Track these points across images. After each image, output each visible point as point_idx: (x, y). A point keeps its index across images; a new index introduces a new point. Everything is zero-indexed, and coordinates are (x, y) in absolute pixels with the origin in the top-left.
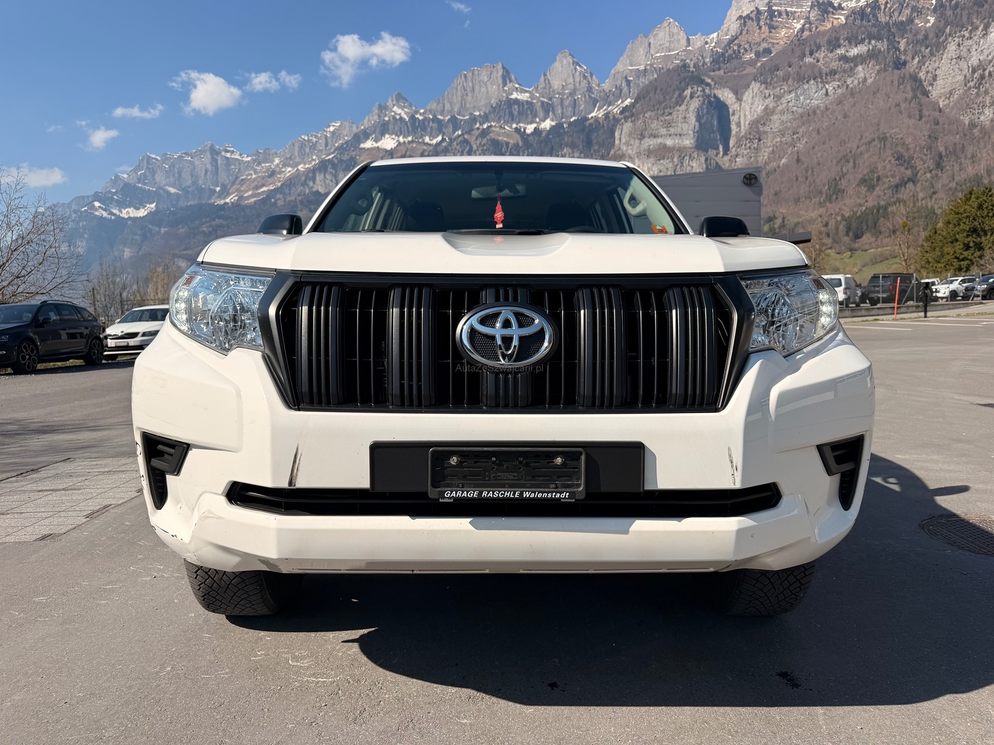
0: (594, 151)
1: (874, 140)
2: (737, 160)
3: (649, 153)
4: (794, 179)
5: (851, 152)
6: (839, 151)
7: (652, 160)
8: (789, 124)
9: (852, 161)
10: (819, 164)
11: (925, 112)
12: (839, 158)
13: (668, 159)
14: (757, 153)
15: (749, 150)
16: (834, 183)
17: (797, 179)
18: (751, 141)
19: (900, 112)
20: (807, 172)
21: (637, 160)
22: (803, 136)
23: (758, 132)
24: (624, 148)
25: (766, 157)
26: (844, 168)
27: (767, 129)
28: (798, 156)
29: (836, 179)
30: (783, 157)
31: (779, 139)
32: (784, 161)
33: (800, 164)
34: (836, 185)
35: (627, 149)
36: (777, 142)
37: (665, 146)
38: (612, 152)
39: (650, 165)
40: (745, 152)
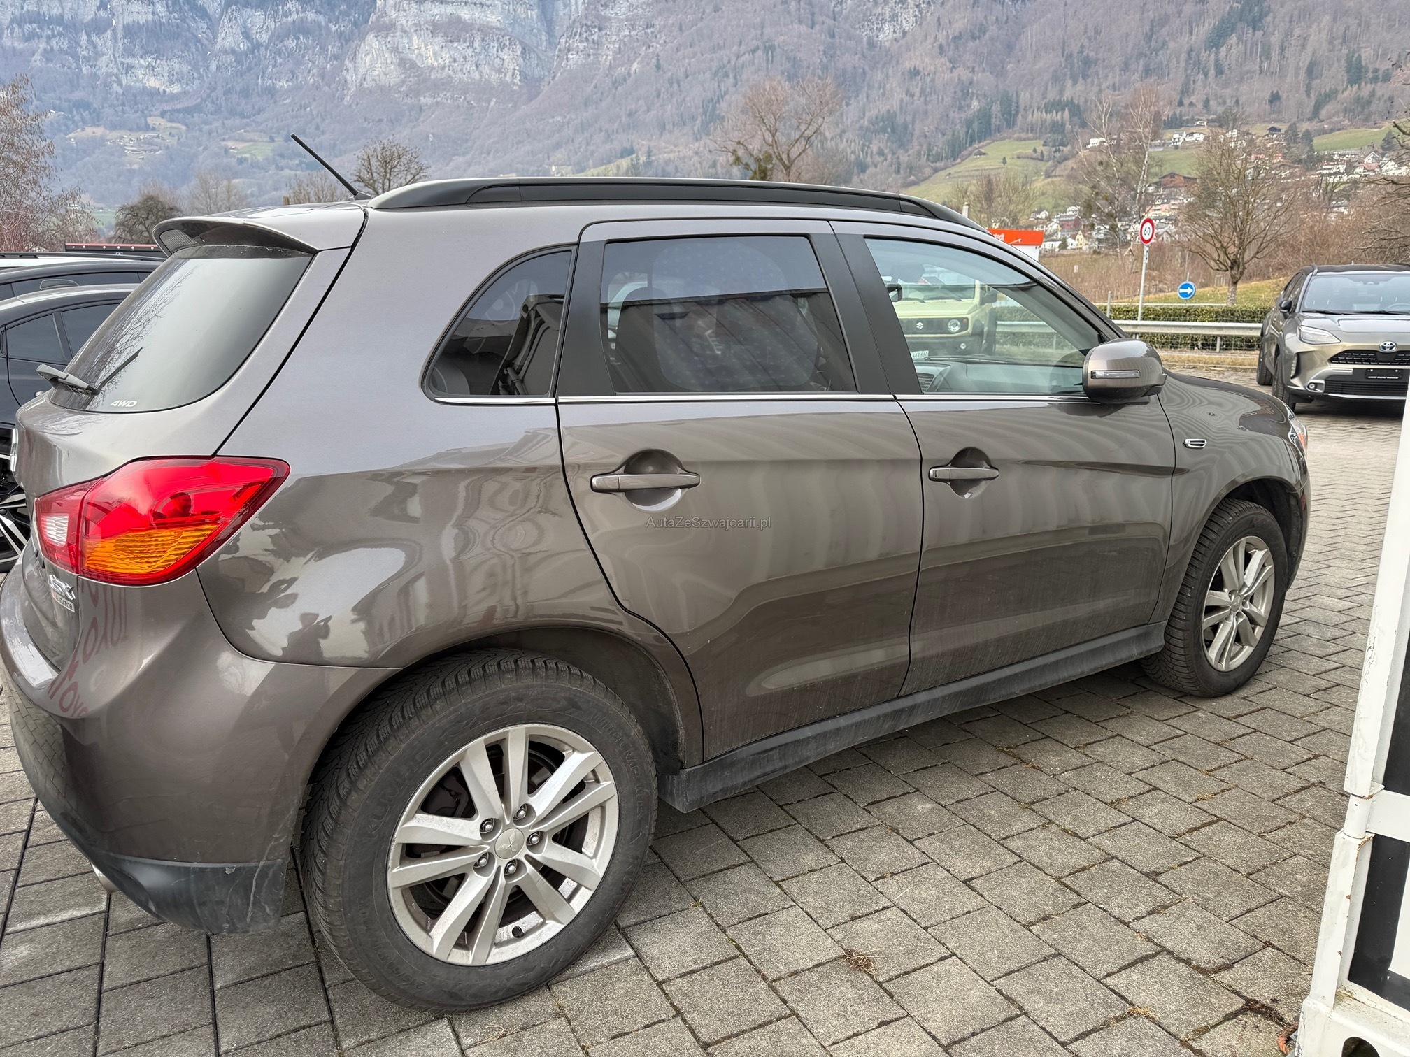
0: (340, 12)
1: (757, 48)
2: (570, 56)
3: (435, 28)
4: (655, 94)
5: (729, 62)
6: (712, 60)
7: (439, 39)
8: (641, 11)
9: (731, 76)
10: (687, 76)
11: (819, 19)
12: (714, 69)
13: (465, 42)
14: (598, 49)
15: (585, 44)
16: (711, 105)
17: (658, 96)
18: (589, 29)
19: (789, 13)
20: (671, 85)
21: (415, 37)
22: (660, 31)
23: (598, 16)
24: (393, 14)
25: (610, 57)
26: (722, 85)
27: (609, 13)
28: (658, 61)
29: (712, 100)
30: (634, 61)
31: (627, 32)
32: (635, 66)
33: (661, 73)
34: (714, 109)
35: (397, 17)
36: (625, 36)
37: (459, 19)
38: (373, 18)
39: (437, 48)
40: (581, 46)
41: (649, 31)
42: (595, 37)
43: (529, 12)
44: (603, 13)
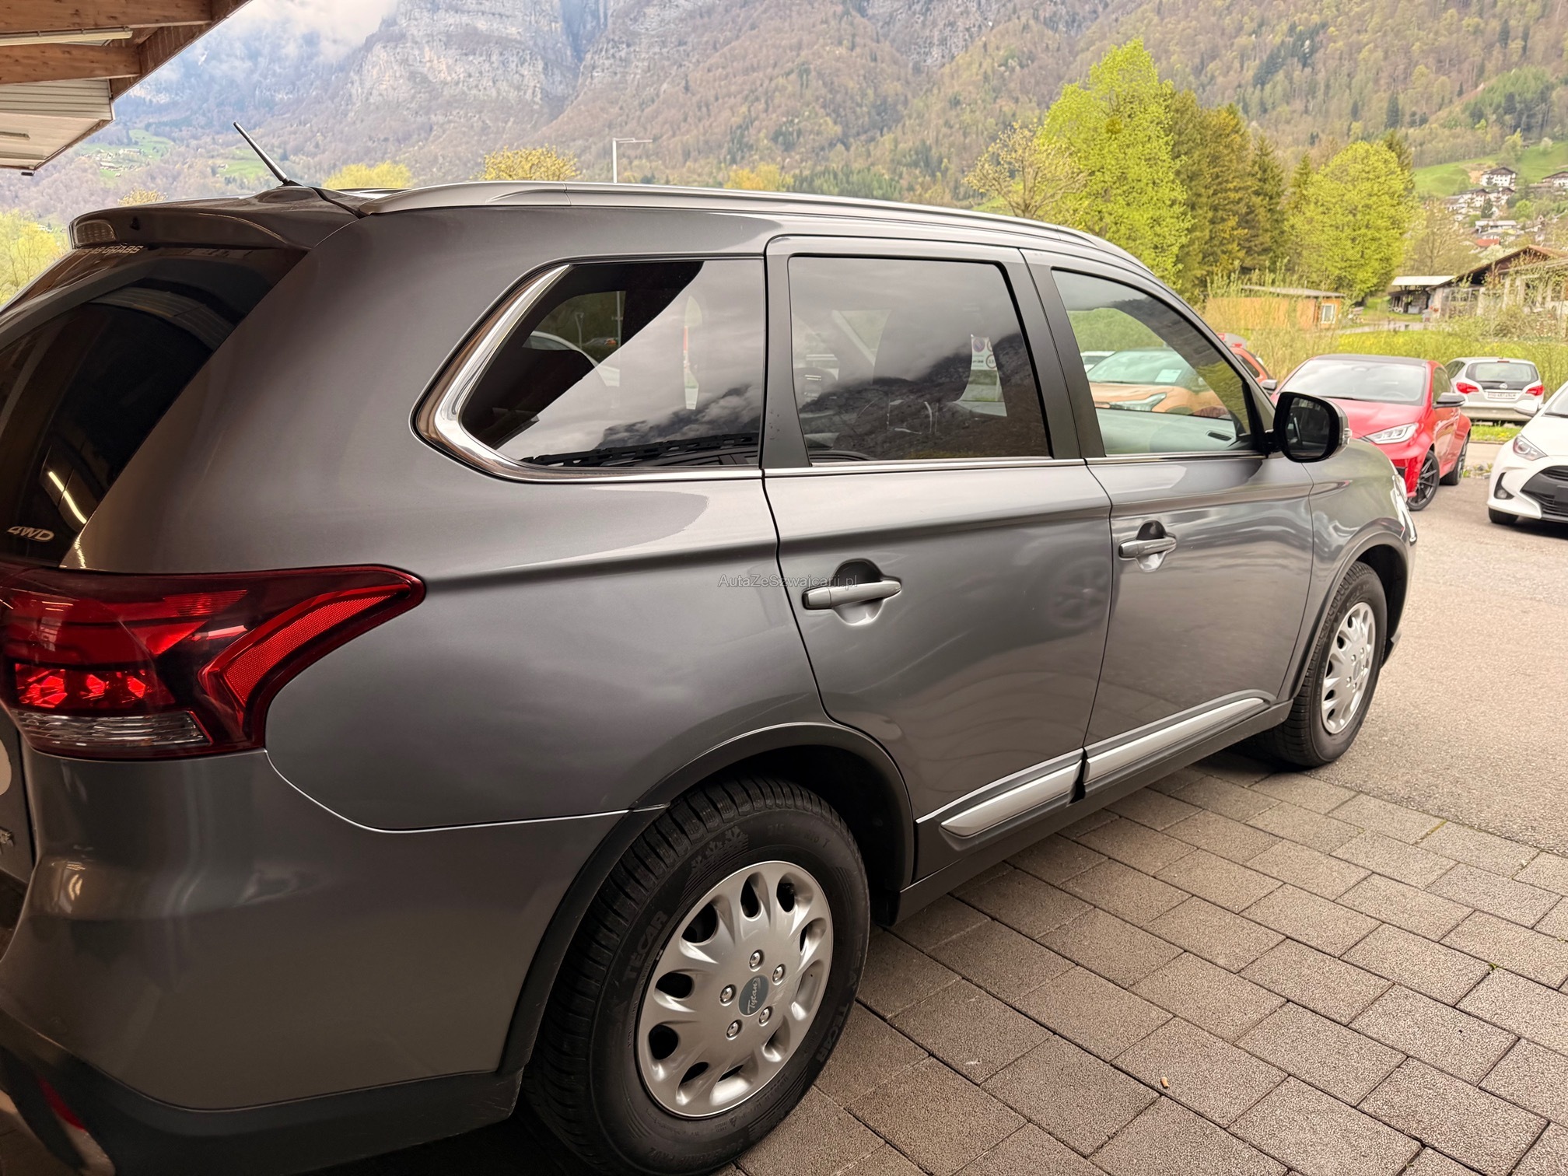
3: (449, 40)
4: (682, 118)
5: (761, 85)
6: (744, 83)
7: (452, 52)
8: (673, 26)
9: (763, 101)
10: (717, 99)
12: (746, 92)
13: (481, 55)
14: (625, 67)
15: (612, 61)
16: (739, 132)
17: (685, 120)
18: (616, 45)
19: (828, 33)
20: (700, 108)
22: (694, 49)
23: (626, 31)
25: (638, 76)
26: (752, 108)
27: (639, 28)
28: (687, 82)
31: (657, 49)
41: (681, 48)
42: (623, 54)
43: (553, 24)
44: (631, 28)
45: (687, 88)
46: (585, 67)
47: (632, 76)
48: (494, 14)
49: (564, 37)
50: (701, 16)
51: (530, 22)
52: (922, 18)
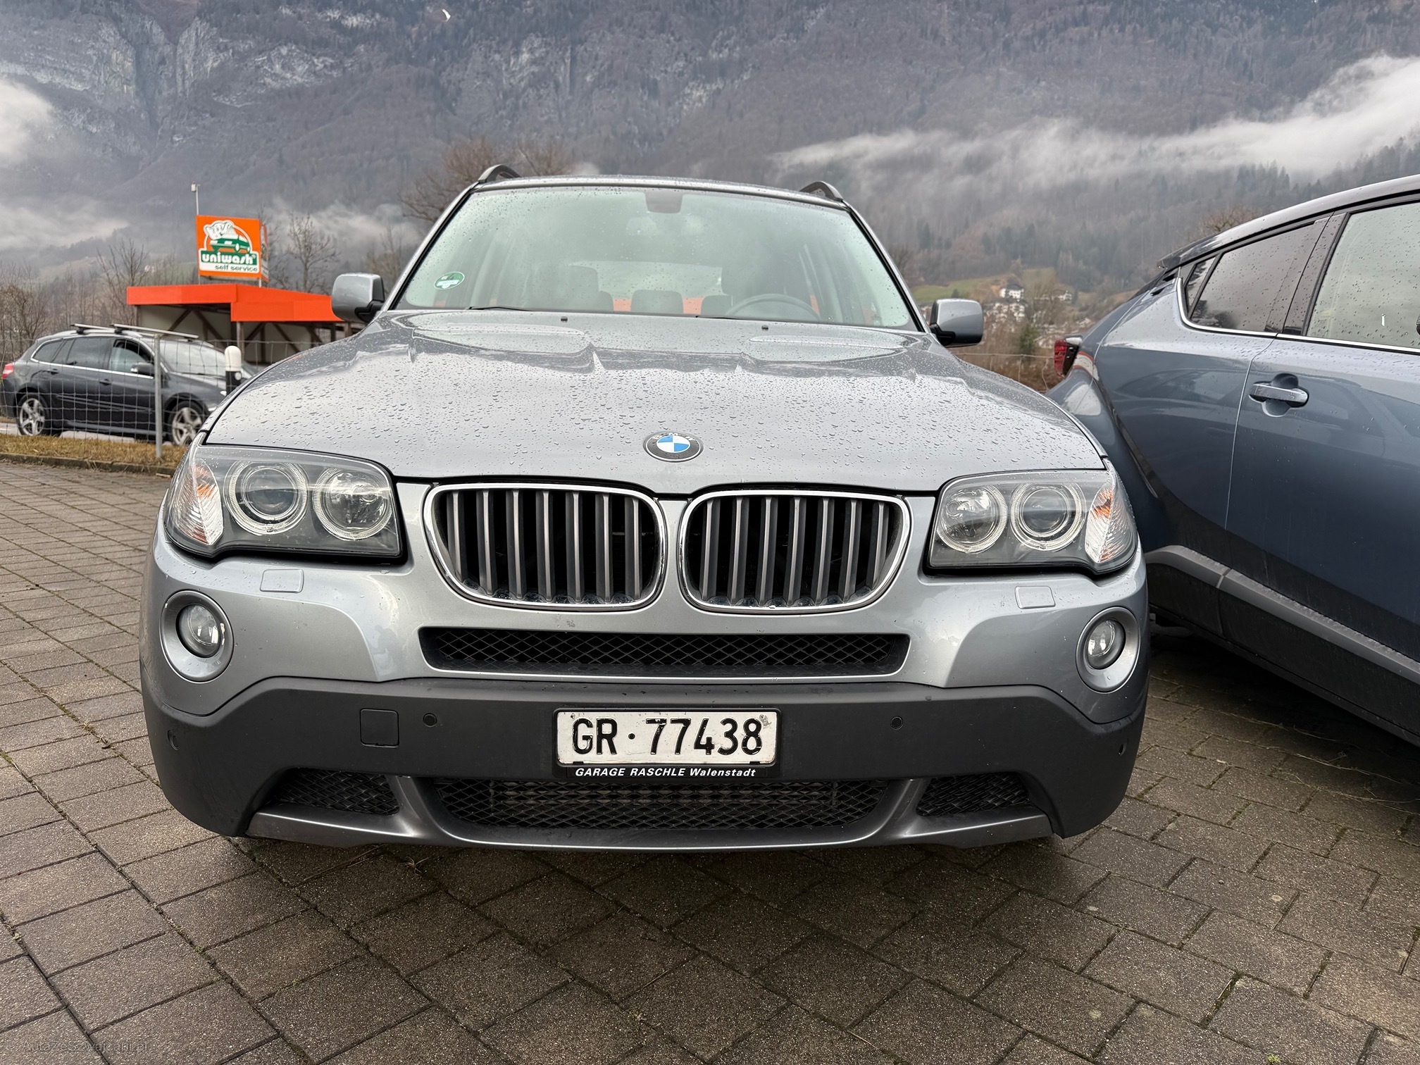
41: (271, 124)
42: (207, 123)
43: (125, 87)
44: (215, 99)
45: (281, 161)
46: (162, 131)
47: (217, 145)
48: (55, 69)
49: (137, 101)
50: (290, 96)
51: (99, 82)
52: (509, 122)
